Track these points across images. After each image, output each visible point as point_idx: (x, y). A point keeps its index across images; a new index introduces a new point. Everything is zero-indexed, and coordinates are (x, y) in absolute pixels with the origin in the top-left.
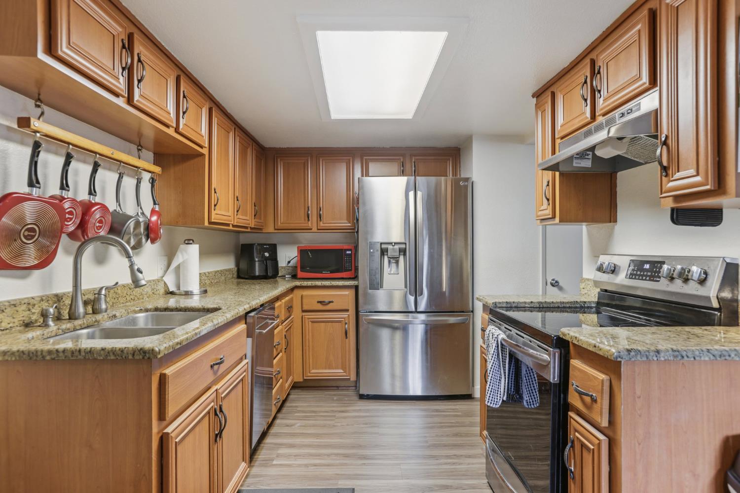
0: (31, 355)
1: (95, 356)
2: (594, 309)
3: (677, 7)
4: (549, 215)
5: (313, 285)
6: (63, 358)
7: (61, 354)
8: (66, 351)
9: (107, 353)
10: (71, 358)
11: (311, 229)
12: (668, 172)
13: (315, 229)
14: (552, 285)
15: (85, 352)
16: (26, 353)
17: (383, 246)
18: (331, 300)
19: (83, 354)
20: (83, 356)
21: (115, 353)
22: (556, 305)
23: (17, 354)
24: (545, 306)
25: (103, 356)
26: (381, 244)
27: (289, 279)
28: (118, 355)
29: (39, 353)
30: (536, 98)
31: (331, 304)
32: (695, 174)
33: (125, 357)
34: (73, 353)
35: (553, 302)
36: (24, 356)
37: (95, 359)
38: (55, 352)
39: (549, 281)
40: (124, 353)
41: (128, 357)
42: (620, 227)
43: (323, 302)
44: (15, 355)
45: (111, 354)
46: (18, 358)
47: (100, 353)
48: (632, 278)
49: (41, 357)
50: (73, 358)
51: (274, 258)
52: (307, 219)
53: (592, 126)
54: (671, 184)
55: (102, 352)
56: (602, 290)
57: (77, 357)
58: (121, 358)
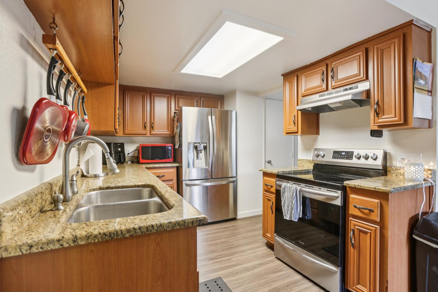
0: (112, 235)
1: (165, 228)
2: (312, 173)
3: (383, 49)
4: (295, 131)
5: (154, 167)
6: (140, 234)
7: (138, 231)
8: (141, 228)
9: (173, 225)
10: (147, 233)
11: (146, 135)
12: (379, 115)
13: (148, 135)
14: (268, 162)
15: (157, 226)
16: (108, 234)
17: (195, 145)
18: (164, 175)
19: (156, 228)
20: (155, 230)
21: (180, 224)
22: (300, 172)
23: (100, 236)
24: (296, 172)
25: (171, 227)
26: (194, 143)
27: (130, 164)
28: (182, 225)
29: (119, 233)
30: (284, 76)
31: (164, 177)
32: (394, 117)
33: (187, 226)
34: (147, 228)
35: (298, 170)
36: (106, 237)
37: (165, 230)
38: (133, 230)
39: (267, 161)
40: (186, 223)
41: (189, 225)
42: (320, 137)
43: (159, 176)
44: (97, 238)
45: (177, 225)
46: (100, 240)
47: (169, 225)
48: (334, 158)
49: (121, 235)
50: (148, 233)
51: (123, 151)
52: (144, 128)
53: (326, 93)
54: (380, 120)
55: (170, 225)
56: (314, 164)
57: (151, 231)
58: (184, 227)
